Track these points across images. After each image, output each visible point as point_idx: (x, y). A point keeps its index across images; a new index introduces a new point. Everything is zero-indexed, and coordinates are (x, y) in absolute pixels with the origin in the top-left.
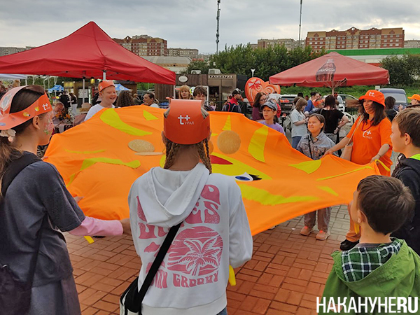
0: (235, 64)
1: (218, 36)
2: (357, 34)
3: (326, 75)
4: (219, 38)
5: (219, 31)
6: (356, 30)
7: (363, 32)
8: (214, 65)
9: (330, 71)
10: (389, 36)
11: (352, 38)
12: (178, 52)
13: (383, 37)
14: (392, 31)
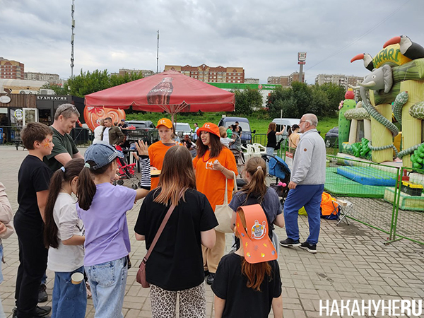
0: (91, 89)
1: (72, 60)
2: (207, 70)
3: (160, 97)
4: (74, 62)
5: (74, 55)
6: (206, 67)
7: (212, 69)
8: (69, 89)
9: (165, 92)
10: (232, 74)
11: (203, 74)
12: (37, 76)
13: (227, 74)
14: (235, 70)
